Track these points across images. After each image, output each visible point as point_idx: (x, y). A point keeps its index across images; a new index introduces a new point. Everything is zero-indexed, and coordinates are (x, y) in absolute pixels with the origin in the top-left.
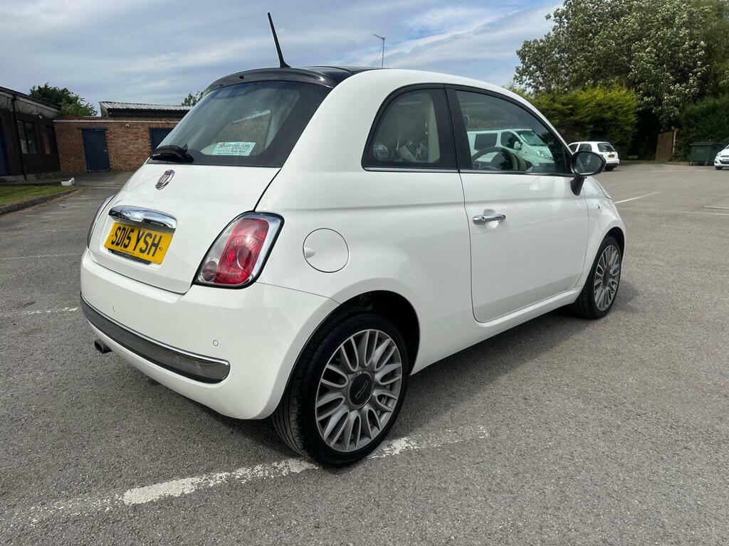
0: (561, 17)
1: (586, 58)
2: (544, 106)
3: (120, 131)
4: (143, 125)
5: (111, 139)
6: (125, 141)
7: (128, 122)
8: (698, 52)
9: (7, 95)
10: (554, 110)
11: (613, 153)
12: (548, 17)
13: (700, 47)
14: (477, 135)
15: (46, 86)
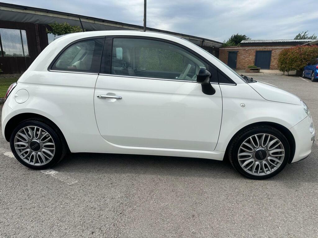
3: (243, 52)
4: (253, 49)
5: (239, 56)
6: (244, 57)
7: (247, 48)
9: (200, 40)
15: (237, 34)
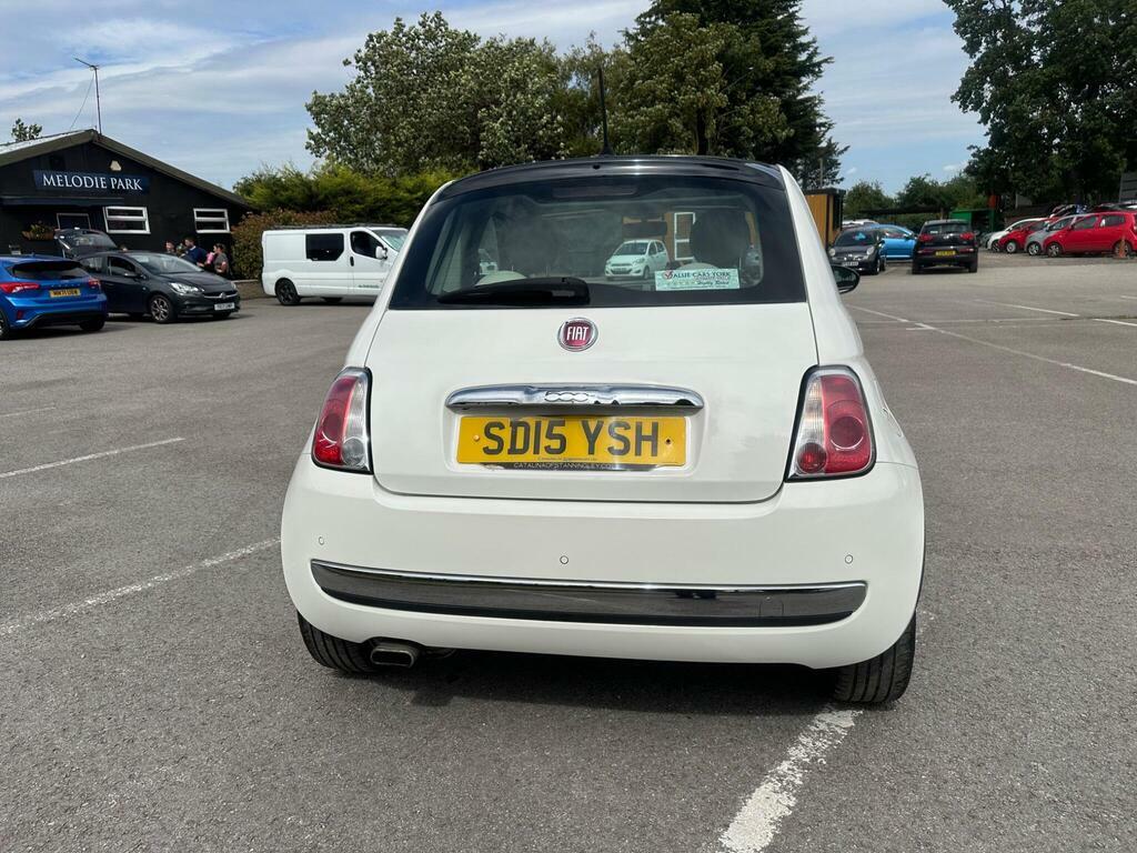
0: (365, 64)
1: (413, 125)
2: (384, 195)
8: (556, 129)
10: (397, 200)
11: (492, 264)
12: (346, 63)
13: (558, 122)
14: (308, 236)
